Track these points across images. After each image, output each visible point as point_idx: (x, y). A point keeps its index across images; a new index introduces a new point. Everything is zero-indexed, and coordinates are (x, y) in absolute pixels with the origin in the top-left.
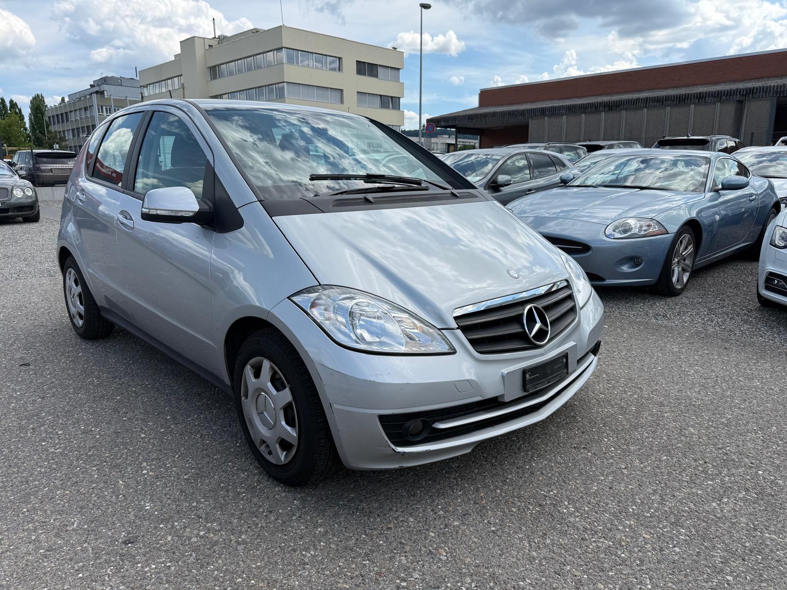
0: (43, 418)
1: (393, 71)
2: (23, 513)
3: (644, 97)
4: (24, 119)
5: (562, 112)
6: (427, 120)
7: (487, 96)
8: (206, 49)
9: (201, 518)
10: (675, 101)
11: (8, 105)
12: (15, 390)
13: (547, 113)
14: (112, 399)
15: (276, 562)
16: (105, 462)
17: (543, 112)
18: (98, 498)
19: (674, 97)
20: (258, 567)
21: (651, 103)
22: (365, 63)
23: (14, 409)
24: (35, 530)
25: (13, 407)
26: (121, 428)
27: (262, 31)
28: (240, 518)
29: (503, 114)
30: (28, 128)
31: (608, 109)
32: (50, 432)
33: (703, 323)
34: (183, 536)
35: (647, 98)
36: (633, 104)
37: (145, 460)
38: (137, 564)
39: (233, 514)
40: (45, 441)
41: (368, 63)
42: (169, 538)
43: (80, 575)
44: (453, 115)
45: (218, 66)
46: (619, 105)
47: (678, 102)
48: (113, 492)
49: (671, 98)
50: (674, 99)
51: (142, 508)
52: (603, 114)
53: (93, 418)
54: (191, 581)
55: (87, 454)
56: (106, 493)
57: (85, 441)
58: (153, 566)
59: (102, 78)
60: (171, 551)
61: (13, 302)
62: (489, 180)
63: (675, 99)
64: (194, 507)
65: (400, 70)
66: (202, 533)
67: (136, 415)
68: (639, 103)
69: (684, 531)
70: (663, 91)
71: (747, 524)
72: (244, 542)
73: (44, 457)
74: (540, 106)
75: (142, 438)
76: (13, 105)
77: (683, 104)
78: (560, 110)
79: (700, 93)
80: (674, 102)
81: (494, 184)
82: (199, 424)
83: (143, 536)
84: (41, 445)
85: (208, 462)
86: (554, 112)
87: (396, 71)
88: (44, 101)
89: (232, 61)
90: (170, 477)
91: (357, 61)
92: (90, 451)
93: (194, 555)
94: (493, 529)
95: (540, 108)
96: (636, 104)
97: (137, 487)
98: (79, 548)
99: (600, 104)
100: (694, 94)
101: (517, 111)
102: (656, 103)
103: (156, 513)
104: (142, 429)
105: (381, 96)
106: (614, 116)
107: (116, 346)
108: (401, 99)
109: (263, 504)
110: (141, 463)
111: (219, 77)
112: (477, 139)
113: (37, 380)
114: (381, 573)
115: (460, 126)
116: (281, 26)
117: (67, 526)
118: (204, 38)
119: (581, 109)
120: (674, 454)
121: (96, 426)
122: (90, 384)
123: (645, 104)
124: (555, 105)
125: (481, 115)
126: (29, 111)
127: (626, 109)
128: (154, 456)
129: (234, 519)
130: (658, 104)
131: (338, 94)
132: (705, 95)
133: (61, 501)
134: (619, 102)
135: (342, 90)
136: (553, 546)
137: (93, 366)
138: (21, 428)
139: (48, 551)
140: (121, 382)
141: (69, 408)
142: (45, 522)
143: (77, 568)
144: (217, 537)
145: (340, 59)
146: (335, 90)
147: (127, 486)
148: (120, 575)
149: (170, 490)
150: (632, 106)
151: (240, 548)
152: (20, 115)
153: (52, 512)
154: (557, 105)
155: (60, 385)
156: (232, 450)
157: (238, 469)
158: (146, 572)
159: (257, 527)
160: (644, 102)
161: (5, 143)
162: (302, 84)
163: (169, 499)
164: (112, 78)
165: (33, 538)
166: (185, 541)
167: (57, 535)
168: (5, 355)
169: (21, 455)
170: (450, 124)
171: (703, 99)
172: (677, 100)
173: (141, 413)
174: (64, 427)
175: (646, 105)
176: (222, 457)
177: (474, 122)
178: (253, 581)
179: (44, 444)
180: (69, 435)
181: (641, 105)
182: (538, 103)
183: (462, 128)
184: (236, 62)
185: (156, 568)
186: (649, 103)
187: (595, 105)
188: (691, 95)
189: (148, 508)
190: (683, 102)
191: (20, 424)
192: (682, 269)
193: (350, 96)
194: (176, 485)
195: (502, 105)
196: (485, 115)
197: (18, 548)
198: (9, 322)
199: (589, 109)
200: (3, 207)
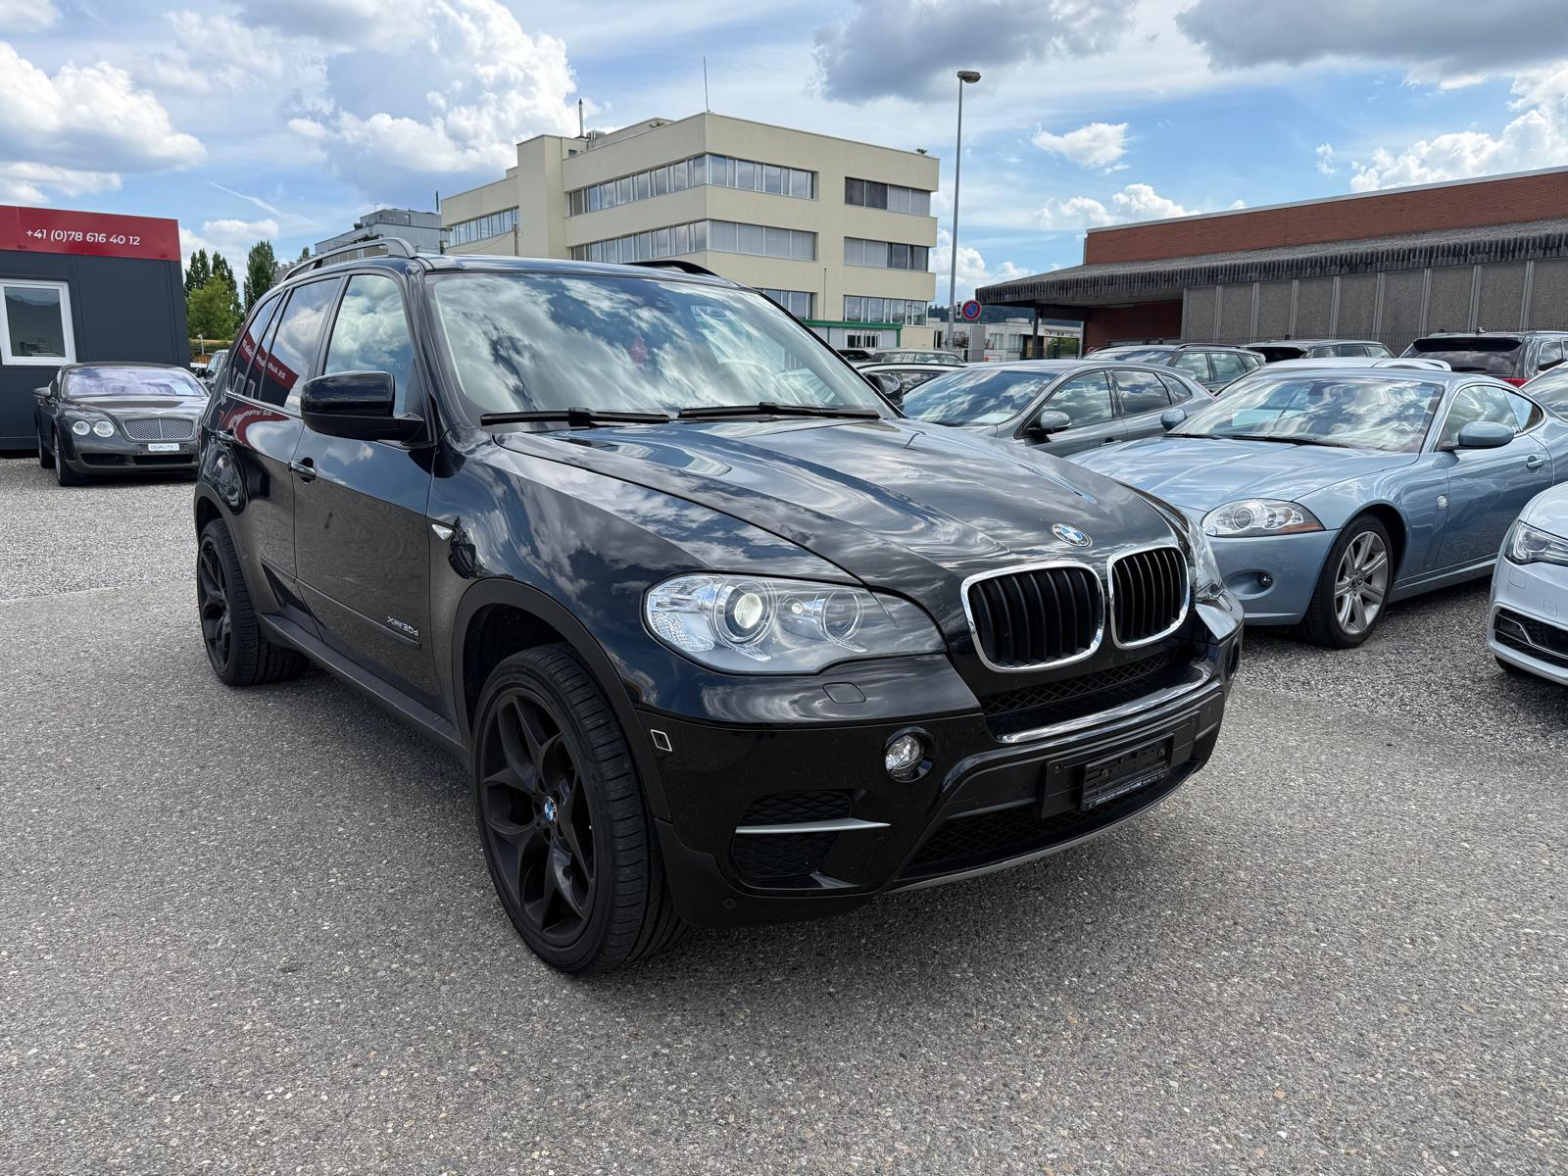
0: (198, 797)
1: (918, 196)
2: (150, 923)
3: (1425, 245)
4: (235, 287)
5: (1251, 277)
6: (977, 290)
7: (1100, 243)
8: (564, 157)
9: (399, 946)
10: (1493, 254)
11: (211, 263)
12: (162, 754)
13: (1220, 277)
14: (305, 774)
15: (490, 1009)
16: (277, 863)
17: (1212, 276)
18: (258, 911)
19: (1491, 245)
20: (464, 1014)
21: (1440, 258)
22: (863, 181)
23: (158, 782)
24: (164, 946)
25: (157, 778)
26: (310, 817)
27: (668, 123)
28: (454, 951)
29: (1130, 279)
30: (243, 304)
31: (1348, 269)
32: (205, 818)
33: (1373, 699)
34: (368, 968)
35: (1432, 248)
36: (1403, 260)
37: (336, 864)
38: (294, 997)
39: (446, 945)
40: (195, 829)
41: (867, 181)
42: (347, 969)
43: (215, 1005)
44: (1028, 282)
45: (585, 190)
46: (1371, 263)
47: (1499, 257)
48: (281, 905)
49: (1484, 247)
50: (1490, 250)
51: (317, 928)
52: (1337, 280)
53: (272, 802)
54: (365, 1024)
55: (253, 851)
56: (270, 905)
57: (254, 832)
58: (317, 1002)
59: (376, 213)
60: (345, 986)
61: (179, 616)
62: (1026, 420)
63: (1493, 249)
64: (392, 931)
65: (932, 194)
66: (394, 966)
67: (338, 799)
68: (1414, 257)
69: (1138, 1017)
70: (1469, 233)
71: (1252, 1015)
72: (453, 982)
73: (191, 851)
74: (1207, 265)
75: (339, 834)
76: (219, 263)
77: (1510, 259)
78: (1247, 272)
79: (1548, 237)
80: (1490, 256)
81: (1035, 428)
82: (430, 818)
83: (311, 964)
84: (190, 835)
85: (430, 873)
86: (1235, 276)
87: (923, 196)
88: (272, 254)
89: (610, 181)
90: (367, 889)
91: (846, 178)
92: (258, 846)
93: (376, 992)
94: (832, 990)
95: (1205, 268)
96: (1409, 259)
97: (316, 899)
98: (219, 973)
99: (1331, 261)
100: (1535, 239)
101: (1159, 275)
102: (1450, 258)
103: (336, 935)
104: (342, 821)
105: (890, 244)
106: (1359, 285)
107: (328, 694)
108: (930, 249)
109: (495, 934)
110: (329, 868)
111: (586, 211)
112: (1079, 326)
113: (198, 741)
114: (637, 1034)
115: (1045, 302)
116: (704, 114)
117: (208, 943)
118: (561, 138)
119: (1291, 271)
120: (1188, 908)
121: (273, 814)
122: (276, 751)
123: (1427, 260)
124: (1237, 262)
125: (1085, 281)
126: (246, 273)
127: (1387, 271)
128: (351, 858)
129: (447, 951)
130: (1456, 260)
131: (808, 242)
132: (1557, 241)
133: (206, 910)
134: (1372, 255)
135: (815, 234)
136: (914, 1021)
137: (288, 723)
138: (164, 809)
139: (177, 972)
140: (324, 750)
141: (238, 785)
142: (179, 936)
143: (212, 996)
144: (414, 973)
145: (813, 173)
146: (800, 234)
147: (302, 898)
148: (267, 1008)
149: (363, 907)
150: (1400, 263)
151: (444, 988)
152: (229, 281)
153: (191, 925)
154: (1242, 262)
155: (232, 750)
156: (470, 857)
157: (471, 885)
158: (305, 1008)
159: (476, 964)
160: (1426, 255)
161: (201, 332)
162: (739, 223)
163: (359, 918)
164: (394, 212)
165: (159, 955)
166: (368, 975)
167: (192, 955)
168: (156, 701)
169: (159, 846)
170: (1022, 299)
171: (1555, 251)
172: (1496, 252)
173: (346, 798)
174: (228, 811)
175: (1430, 262)
176: (451, 867)
177: (1070, 294)
178: (449, 1031)
179: (193, 833)
180: (233, 823)
181: (1419, 262)
182: (1204, 257)
183: (1048, 305)
184: (618, 182)
185: (320, 1004)
186: (1437, 257)
187: (1321, 262)
188: (1528, 240)
189: (326, 928)
190: (1510, 254)
191: (163, 803)
192: (1362, 597)
193: (831, 246)
194: (374, 901)
195: (1133, 261)
196: (1094, 282)
197: (137, 966)
198: (169, 649)
199: (1309, 270)
200: (183, 452)
